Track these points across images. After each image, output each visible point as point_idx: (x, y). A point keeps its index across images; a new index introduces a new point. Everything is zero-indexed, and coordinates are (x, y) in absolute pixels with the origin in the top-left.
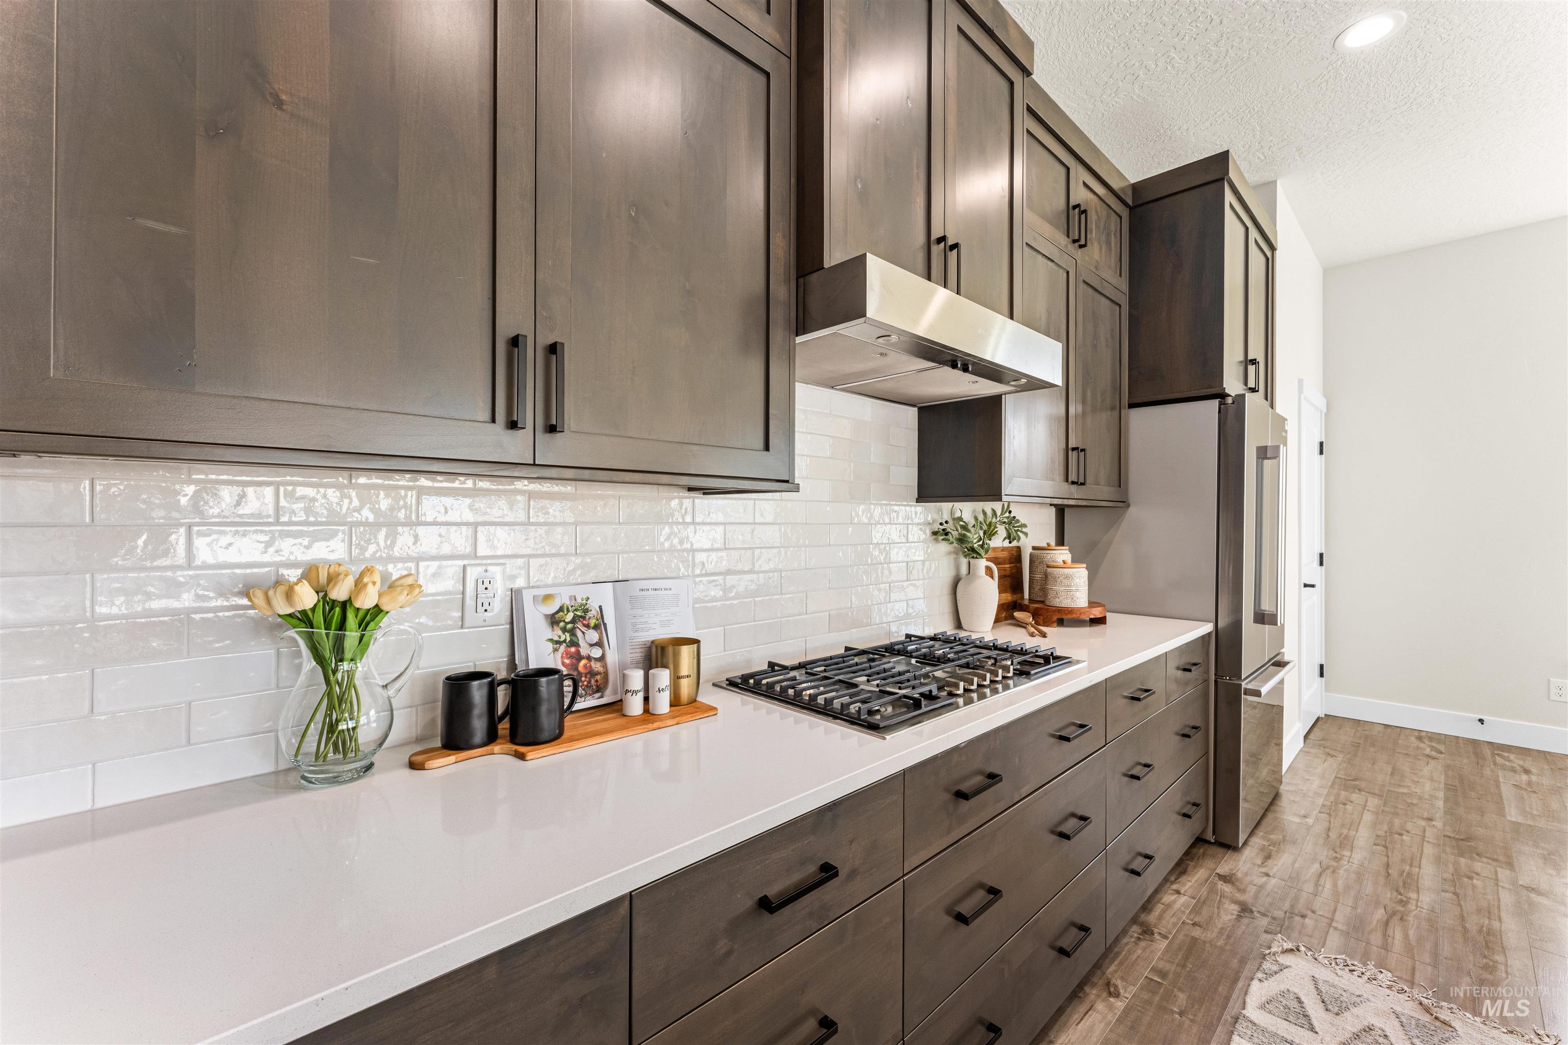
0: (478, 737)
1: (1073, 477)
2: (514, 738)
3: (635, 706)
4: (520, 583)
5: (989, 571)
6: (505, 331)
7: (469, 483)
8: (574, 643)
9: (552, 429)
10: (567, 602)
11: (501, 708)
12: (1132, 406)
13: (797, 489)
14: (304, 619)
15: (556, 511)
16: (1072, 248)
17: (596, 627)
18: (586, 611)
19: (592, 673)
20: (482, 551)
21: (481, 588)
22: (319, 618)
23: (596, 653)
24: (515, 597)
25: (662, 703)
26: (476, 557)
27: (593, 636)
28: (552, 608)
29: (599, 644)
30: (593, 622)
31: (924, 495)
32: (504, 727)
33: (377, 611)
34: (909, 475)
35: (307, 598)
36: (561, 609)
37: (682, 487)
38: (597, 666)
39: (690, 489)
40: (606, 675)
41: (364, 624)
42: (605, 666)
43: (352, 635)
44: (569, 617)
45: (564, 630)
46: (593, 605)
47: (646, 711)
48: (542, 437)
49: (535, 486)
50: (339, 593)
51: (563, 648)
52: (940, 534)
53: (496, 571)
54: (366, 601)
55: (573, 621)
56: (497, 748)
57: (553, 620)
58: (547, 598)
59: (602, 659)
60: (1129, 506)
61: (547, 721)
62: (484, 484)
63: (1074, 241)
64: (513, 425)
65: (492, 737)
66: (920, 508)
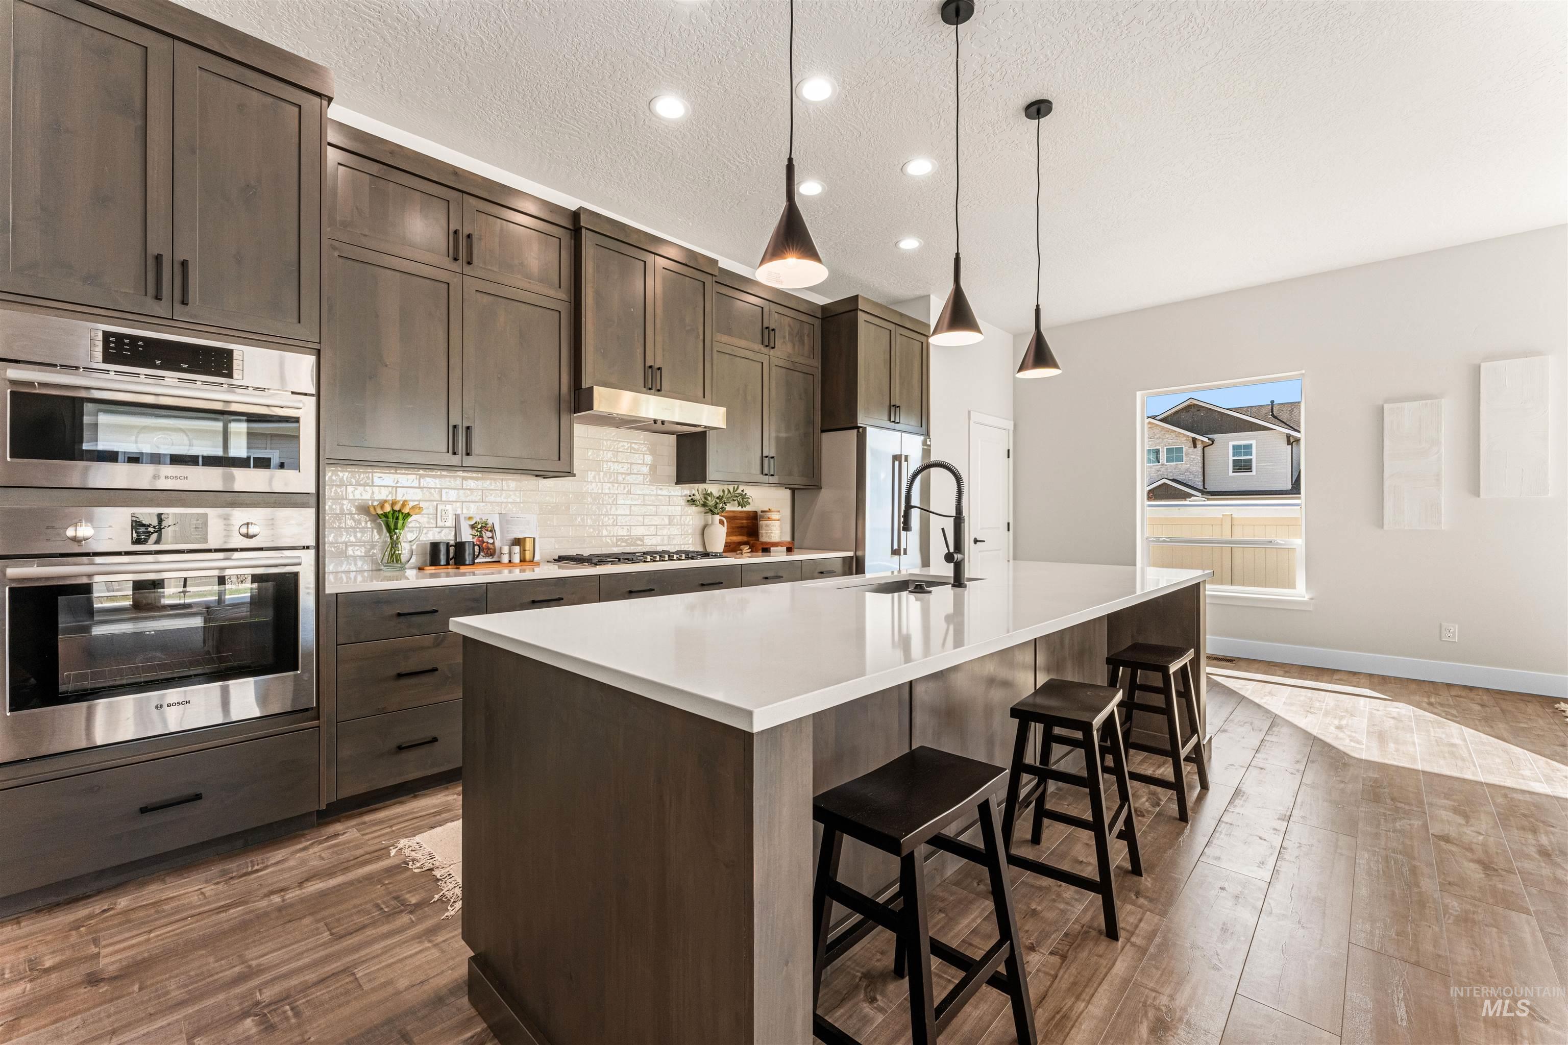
0: (443, 562)
1: (766, 471)
2: (455, 564)
3: (505, 559)
4: (459, 512)
5: (721, 522)
6: (452, 424)
7: (439, 473)
8: (481, 536)
9: (468, 454)
10: (479, 520)
11: (451, 555)
12: (823, 431)
13: (574, 475)
14: (386, 515)
15: (471, 484)
16: (765, 350)
17: (491, 531)
18: (487, 524)
19: (488, 549)
20: (444, 499)
21: (443, 513)
22: (390, 516)
23: (491, 541)
24: (457, 517)
25: (516, 559)
26: (441, 501)
27: (490, 534)
28: (472, 523)
29: (492, 537)
30: (489, 529)
31: (679, 482)
32: (452, 562)
33: (408, 515)
34: (672, 470)
35: (388, 508)
36: (476, 523)
37: (533, 475)
38: (491, 546)
39: (537, 476)
40: (495, 550)
41: (404, 519)
42: (494, 546)
43: (400, 522)
44: (479, 526)
45: (477, 531)
46: (490, 522)
47: (510, 561)
48: (464, 457)
49: (465, 474)
50: (397, 508)
51: (476, 538)
52: (692, 502)
53: (449, 507)
54: (406, 511)
55: (481, 528)
56: (449, 567)
57: (473, 527)
58: (470, 518)
59: (493, 543)
60: (821, 488)
61: (468, 558)
62: (444, 473)
63: (767, 346)
64: (454, 453)
65: (448, 564)
66: (679, 487)
